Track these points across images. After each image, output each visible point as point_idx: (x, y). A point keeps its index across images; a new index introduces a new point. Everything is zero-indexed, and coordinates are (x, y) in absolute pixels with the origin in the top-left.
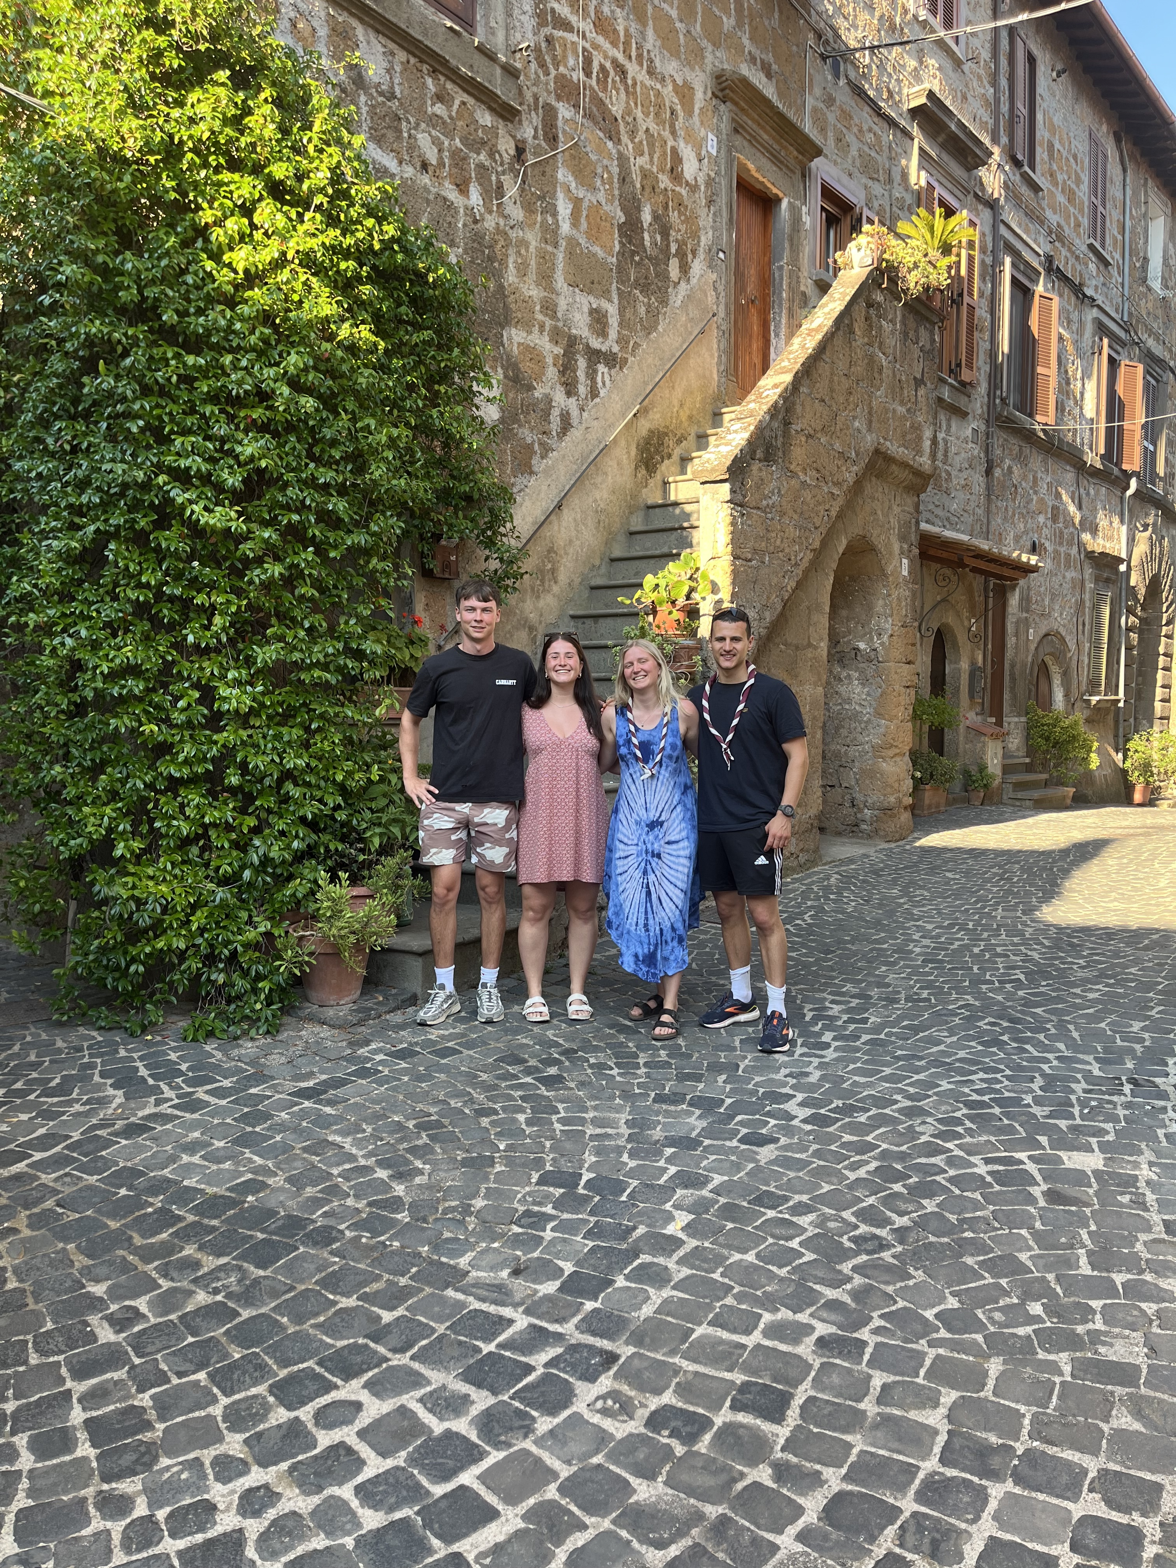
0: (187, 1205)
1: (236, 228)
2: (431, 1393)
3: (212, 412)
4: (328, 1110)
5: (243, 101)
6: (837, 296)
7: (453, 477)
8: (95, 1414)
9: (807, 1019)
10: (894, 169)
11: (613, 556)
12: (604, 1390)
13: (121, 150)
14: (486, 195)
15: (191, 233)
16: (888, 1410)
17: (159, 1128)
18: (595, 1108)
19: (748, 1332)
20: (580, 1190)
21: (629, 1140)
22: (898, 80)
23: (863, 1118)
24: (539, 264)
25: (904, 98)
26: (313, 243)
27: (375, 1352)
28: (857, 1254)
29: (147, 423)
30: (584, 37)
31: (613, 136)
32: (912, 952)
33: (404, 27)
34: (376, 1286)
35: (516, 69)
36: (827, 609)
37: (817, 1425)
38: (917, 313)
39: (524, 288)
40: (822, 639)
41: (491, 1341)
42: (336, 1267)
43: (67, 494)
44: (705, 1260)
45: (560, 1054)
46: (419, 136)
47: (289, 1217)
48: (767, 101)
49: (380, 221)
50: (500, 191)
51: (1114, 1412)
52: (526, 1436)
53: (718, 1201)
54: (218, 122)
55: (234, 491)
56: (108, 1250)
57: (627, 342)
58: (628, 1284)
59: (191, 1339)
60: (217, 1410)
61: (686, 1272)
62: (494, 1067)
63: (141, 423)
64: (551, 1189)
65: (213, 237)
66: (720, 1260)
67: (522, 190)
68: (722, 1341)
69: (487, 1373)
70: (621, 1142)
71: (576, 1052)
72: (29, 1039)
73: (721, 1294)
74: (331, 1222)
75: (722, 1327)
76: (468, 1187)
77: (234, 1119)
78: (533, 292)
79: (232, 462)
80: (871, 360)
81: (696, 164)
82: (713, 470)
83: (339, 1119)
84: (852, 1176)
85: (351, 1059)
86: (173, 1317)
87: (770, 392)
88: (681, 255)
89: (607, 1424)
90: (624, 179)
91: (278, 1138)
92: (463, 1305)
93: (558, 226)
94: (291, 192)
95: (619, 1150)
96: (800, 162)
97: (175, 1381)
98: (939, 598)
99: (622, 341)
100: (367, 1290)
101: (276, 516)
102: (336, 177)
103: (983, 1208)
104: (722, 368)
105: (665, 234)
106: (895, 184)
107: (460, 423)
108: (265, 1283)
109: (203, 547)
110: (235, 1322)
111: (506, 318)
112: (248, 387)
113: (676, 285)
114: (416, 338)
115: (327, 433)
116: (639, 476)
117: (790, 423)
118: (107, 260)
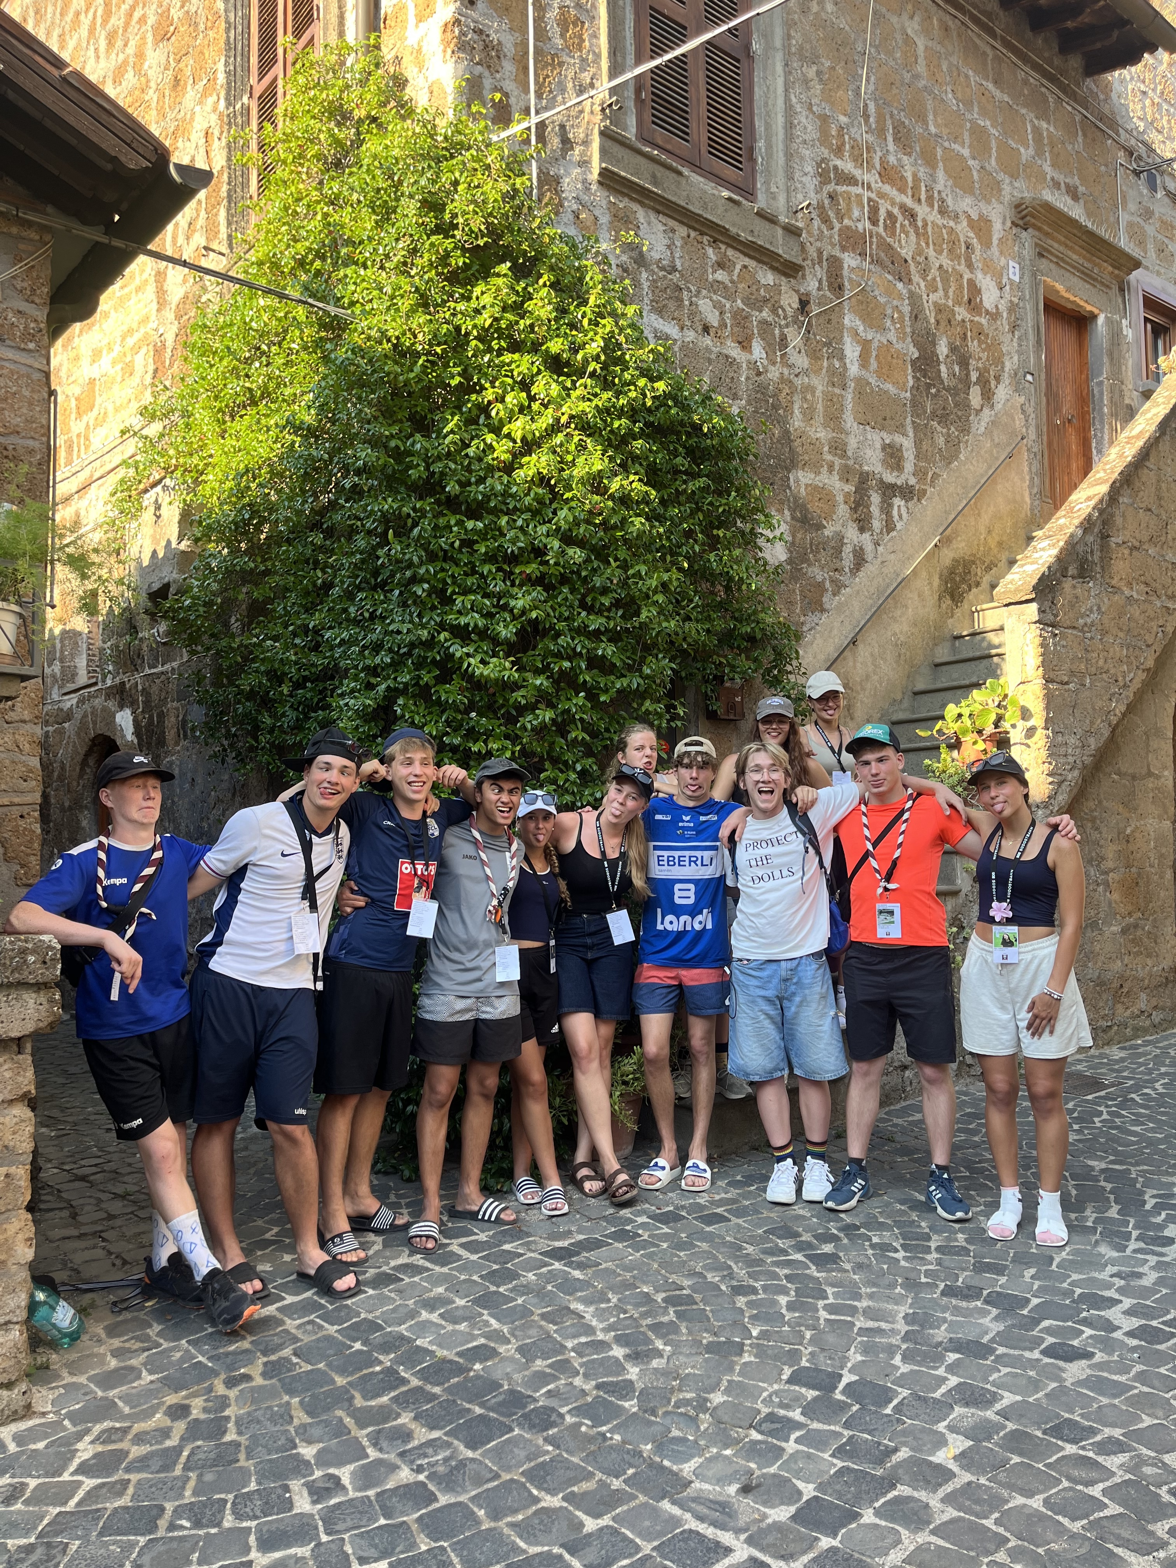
0: (414, 1367)
1: (515, 402)
3: (490, 571)
4: (577, 1274)
5: (525, 289)
6: (1160, 400)
7: (736, 619)
9: (1148, 1207)
11: (916, 689)
13: (413, 344)
14: (769, 349)
15: (475, 412)
17: (407, 1280)
18: (871, 1296)
20: (838, 1396)
21: (905, 1339)
24: (826, 407)
26: (585, 406)
29: (432, 587)
30: (869, 188)
31: (904, 277)
33: (682, 203)
34: (586, 1486)
35: (798, 228)
36: (1170, 734)
39: (810, 431)
40: (1165, 768)
42: (547, 1458)
43: (365, 658)
44: (978, 1501)
45: (840, 1229)
46: (700, 302)
47: (512, 1392)
48: (1074, 223)
49: (652, 380)
50: (783, 342)
53: (1005, 1427)
54: (497, 309)
55: (507, 642)
56: (328, 1409)
57: (925, 474)
58: (878, 1521)
59: (382, 1521)
61: (951, 1513)
62: (763, 1239)
63: (426, 586)
64: (803, 1390)
65: (493, 413)
66: (996, 1502)
67: (807, 340)
70: (894, 1341)
71: (858, 1228)
73: (991, 1547)
74: (553, 1403)
76: (709, 1377)
77: (481, 1277)
78: (821, 434)
79: (506, 615)
81: (996, 292)
82: (1017, 590)
83: (586, 1284)
85: (612, 1220)
87: (1083, 506)
88: (983, 382)
90: (916, 316)
91: (520, 1301)
92: (678, 1522)
93: (845, 369)
94: (568, 364)
95: (891, 1350)
96: (1117, 276)
99: (920, 473)
100: (575, 1489)
101: (549, 664)
102: (610, 345)
104: (1035, 490)
105: (964, 364)
107: (739, 565)
108: (471, 1466)
109: (481, 699)
110: (430, 1508)
111: (792, 461)
112: (522, 545)
113: (978, 412)
114: (691, 487)
115: (598, 581)
116: (944, 606)
117: (1108, 536)
118: (399, 443)
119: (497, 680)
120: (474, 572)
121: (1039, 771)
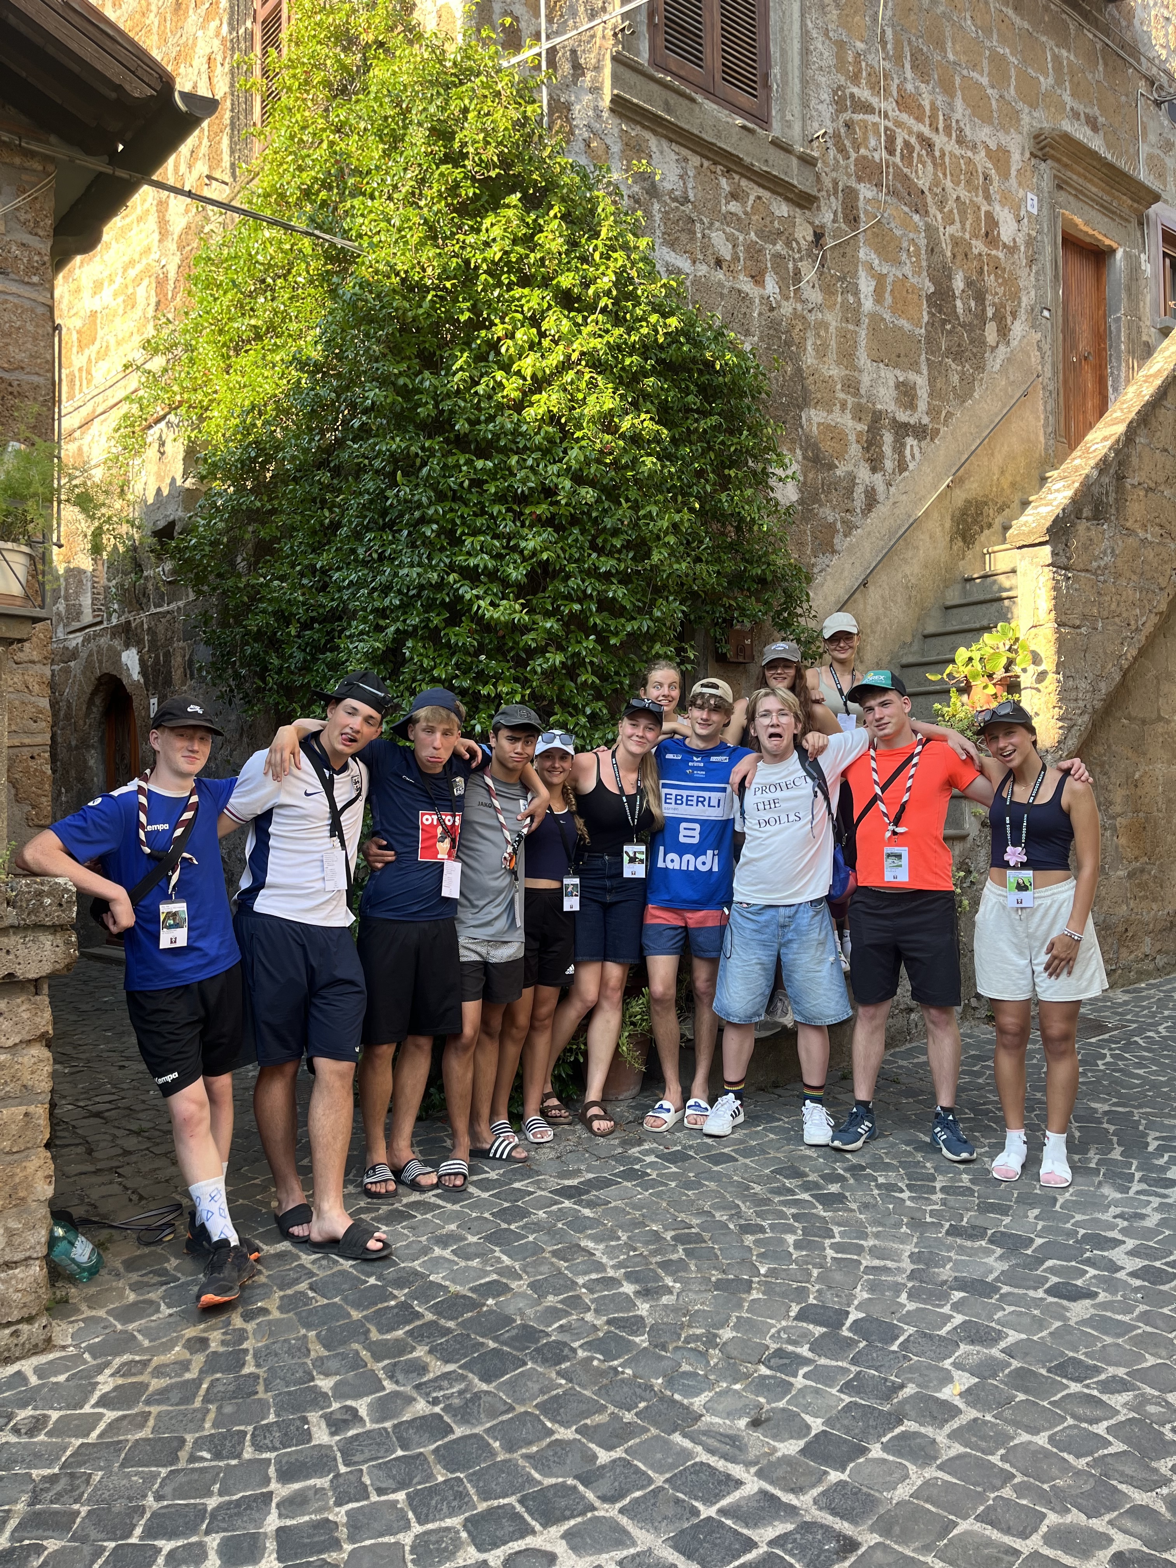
0: (428, 1302)
1: (525, 338)
2: (634, 1557)
3: (500, 512)
4: (587, 1212)
5: (535, 221)
7: (747, 561)
8: (289, 1522)
9: (1151, 1149)
11: (926, 632)
13: (421, 279)
14: (783, 282)
15: (484, 348)
18: (877, 1235)
19: (1025, 1535)
20: (845, 1332)
21: (911, 1277)
24: (839, 344)
26: (596, 343)
27: (583, 1498)
29: (441, 528)
30: (886, 116)
31: (920, 209)
33: (696, 132)
34: (599, 1419)
35: (813, 157)
39: (823, 369)
41: (713, 1504)
42: (560, 1391)
43: (374, 600)
44: (983, 1438)
45: (845, 1170)
46: (713, 235)
47: (524, 1326)
48: (1093, 154)
49: (665, 315)
50: (797, 276)
53: (1010, 1365)
54: (507, 242)
55: (517, 584)
56: (344, 1342)
57: (939, 413)
58: (885, 1456)
59: (400, 1453)
60: (407, 1539)
61: (958, 1449)
62: (770, 1179)
63: (435, 527)
64: (811, 1327)
65: (503, 350)
66: (1002, 1439)
67: (821, 274)
68: (990, 1543)
69: (701, 1542)
70: (900, 1279)
71: (863, 1168)
73: (998, 1483)
74: (565, 1337)
75: (995, 1524)
76: (718, 1313)
77: (492, 1214)
78: (834, 371)
79: (516, 556)
81: (1014, 226)
82: (1031, 532)
83: (595, 1223)
85: (621, 1159)
87: (1099, 446)
88: (999, 318)
90: (932, 249)
91: (531, 1238)
92: (688, 1454)
93: (859, 304)
94: (579, 299)
95: (897, 1288)
96: (1136, 210)
97: (374, 1498)
99: (933, 412)
100: (588, 1421)
101: (559, 606)
102: (622, 280)
104: (1050, 429)
105: (980, 297)
107: (751, 505)
108: (484, 1398)
109: (491, 642)
110: (446, 1440)
111: (804, 399)
112: (532, 485)
113: (994, 349)
114: (703, 425)
115: (609, 522)
116: (955, 548)
117: (1124, 477)
118: (408, 381)
119: (506, 623)
120: (483, 513)
121: (1049, 715)
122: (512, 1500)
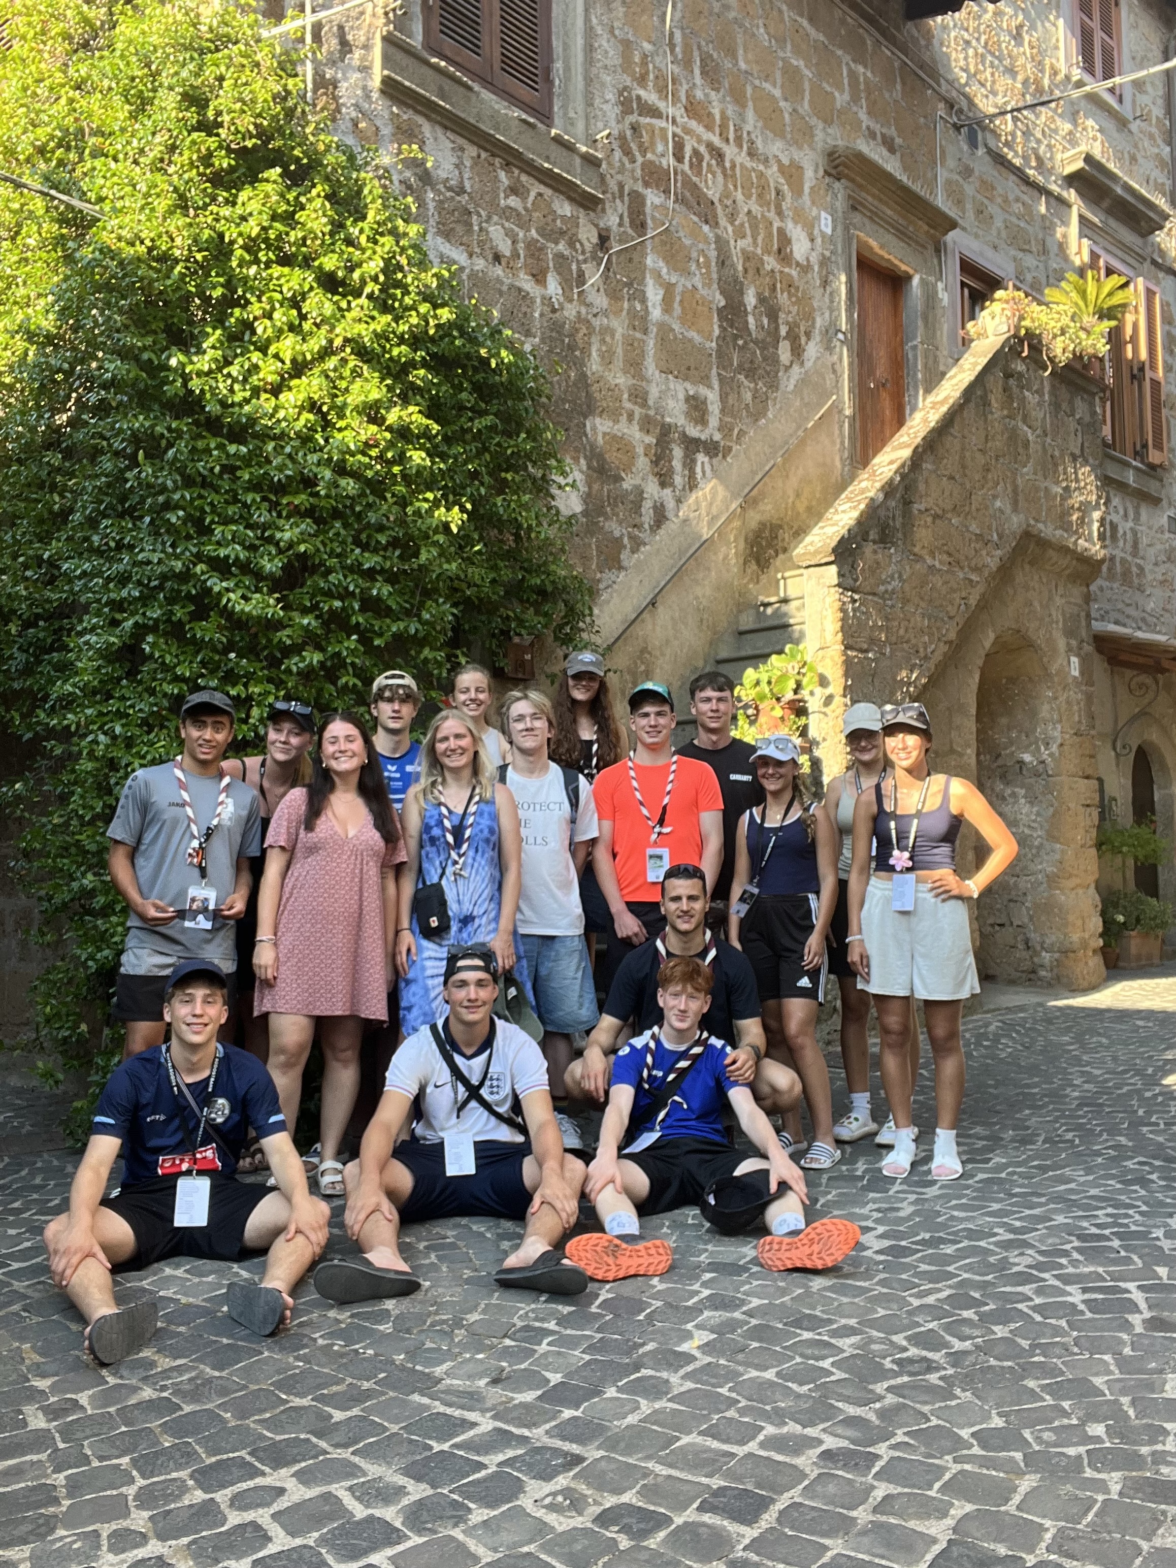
1: (284, 319)
2: (364, 1483)
3: (254, 500)
5: (296, 198)
6: (967, 366)
7: (526, 570)
10: (1049, 240)
11: (719, 657)
12: (559, 1488)
13: (169, 249)
14: (566, 283)
15: (240, 327)
16: (884, 1518)
19: (742, 1442)
20: (594, 1310)
22: (1049, 146)
23: (949, 1250)
24: (626, 352)
25: (1058, 163)
26: (361, 328)
27: (316, 1446)
28: (896, 1375)
29: (188, 515)
30: (674, 122)
31: (710, 219)
32: (1067, 1096)
33: (472, 121)
34: (336, 1389)
35: (597, 158)
36: (973, 711)
37: (792, 1528)
38: (1070, 383)
39: (609, 376)
40: (969, 746)
41: (446, 1441)
42: (297, 1371)
43: (109, 591)
44: (714, 1376)
46: (491, 229)
48: (889, 176)
49: (435, 307)
50: (581, 279)
51: (1161, 1531)
52: (456, 1525)
53: (749, 1323)
54: (265, 217)
55: (271, 576)
57: (731, 430)
58: (619, 1395)
59: (124, 1429)
60: (130, 1491)
61: (689, 1385)
63: (181, 513)
64: (560, 1307)
65: (259, 331)
66: (732, 1376)
67: (606, 276)
68: (709, 1450)
72: (39, 1165)
73: (723, 1407)
74: (305, 1330)
75: (714, 1437)
76: (467, 1302)
78: (620, 379)
79: (272, 548)
80: (1013, 436)
81: (807, 244)
82: (817, 552)
84: (916, 1302)
86: (112, 1409)
87: (886, 469)
88: (793, 337)
89: (552, 1518)
90: (723, 262)
92: (427, 1407)
93: (647, 312)
94: (343, 283)
96: (933, 236)
97: (96, 1463)
98: (1137, 710)
99: (725, 429)
100: (325, 1391)
101: (318, 603)
102: (390, 267)
103: (1066, 1334)
104: (846, 454)
105: (773, 315)
106: (1052, 255)
107: (528, 510)
108: (217, 1382)
109: (242, 639)
110: (174, 1416)
111: (589, 406)
112: (290, 473)
113: (788, 368)
114: (478, 424)
115: (372, 517)
116: (749, 571)
117: (911, 502)
118: (153, 357)
119: (259, 618)
120: (236, 501)
121: (836, 740)
122: (243, 1453)
